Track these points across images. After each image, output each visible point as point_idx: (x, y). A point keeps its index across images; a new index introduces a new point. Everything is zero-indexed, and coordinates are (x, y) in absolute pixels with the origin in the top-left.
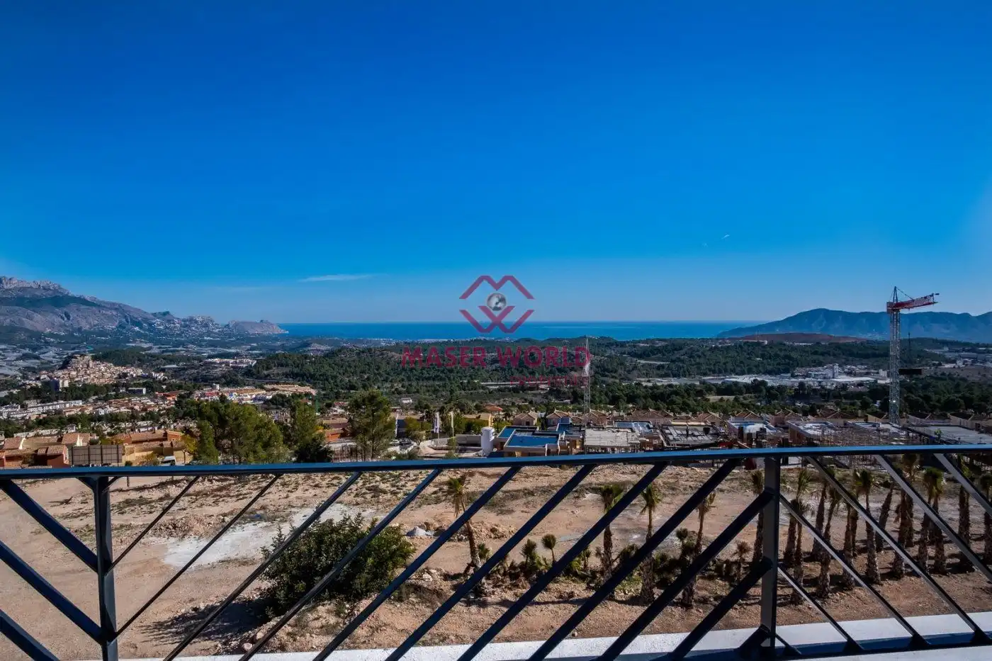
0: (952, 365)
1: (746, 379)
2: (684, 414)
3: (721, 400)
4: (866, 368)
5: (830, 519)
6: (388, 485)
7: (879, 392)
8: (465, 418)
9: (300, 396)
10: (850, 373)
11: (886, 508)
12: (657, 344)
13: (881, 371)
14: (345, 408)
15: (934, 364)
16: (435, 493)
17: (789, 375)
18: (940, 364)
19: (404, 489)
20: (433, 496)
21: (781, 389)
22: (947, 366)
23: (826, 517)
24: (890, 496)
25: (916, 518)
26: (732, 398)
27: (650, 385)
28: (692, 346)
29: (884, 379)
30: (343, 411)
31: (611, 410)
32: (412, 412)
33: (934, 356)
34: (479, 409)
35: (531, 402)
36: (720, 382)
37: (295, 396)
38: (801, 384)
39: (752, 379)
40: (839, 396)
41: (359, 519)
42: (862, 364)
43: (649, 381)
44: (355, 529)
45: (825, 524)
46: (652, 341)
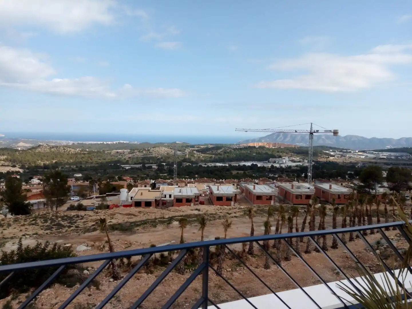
0: (334, 158)
1: (249, 164)
2: (221, 180)
3: (238, 173)
4: (299, 159)
5: (281, 229)
6: (66, 222)
7: (304, 169)
8: (112, 184)
9: (13, 173)
10: (293, 161)
11: (304, 223)
12: (210, 146)
13: (305, 160)
14: (41, 180)
15: (326, 157)
16: (93, 225)
17: (267, 162)
18: (328, 157)
19: (76, 224)
20: (92, 227)
21: (263, 168)
22: (331, 158)
23: (280, 228)
24: (306, 217)
25: (316, 226)
26: (242, 172)
27: (206, 166)
28: (225, 148)
29: (306, 164)
30: (39, 181)
31: (188, 178)
32: (82, 181)
33: (326, 154)
34: (120, 179)
35: (148, 175)
36: (237, 165)
37: (8, 173)
38: (272, 166)
39: (251, 163)
40: (288, 172)
41: (47, 244)
42: (298, 157)
43: (206, 164)
44: (44, 249)
45: (279, 231)
46: (207, 145)
